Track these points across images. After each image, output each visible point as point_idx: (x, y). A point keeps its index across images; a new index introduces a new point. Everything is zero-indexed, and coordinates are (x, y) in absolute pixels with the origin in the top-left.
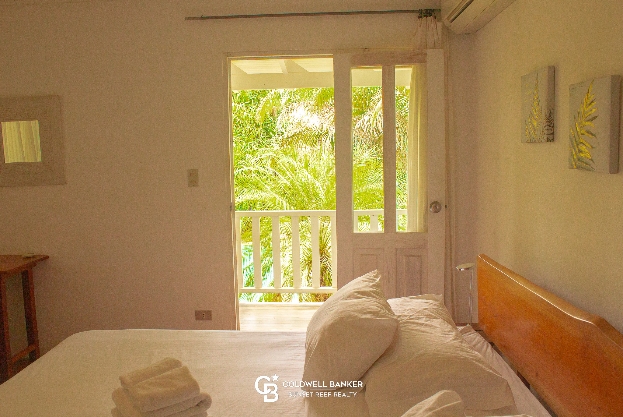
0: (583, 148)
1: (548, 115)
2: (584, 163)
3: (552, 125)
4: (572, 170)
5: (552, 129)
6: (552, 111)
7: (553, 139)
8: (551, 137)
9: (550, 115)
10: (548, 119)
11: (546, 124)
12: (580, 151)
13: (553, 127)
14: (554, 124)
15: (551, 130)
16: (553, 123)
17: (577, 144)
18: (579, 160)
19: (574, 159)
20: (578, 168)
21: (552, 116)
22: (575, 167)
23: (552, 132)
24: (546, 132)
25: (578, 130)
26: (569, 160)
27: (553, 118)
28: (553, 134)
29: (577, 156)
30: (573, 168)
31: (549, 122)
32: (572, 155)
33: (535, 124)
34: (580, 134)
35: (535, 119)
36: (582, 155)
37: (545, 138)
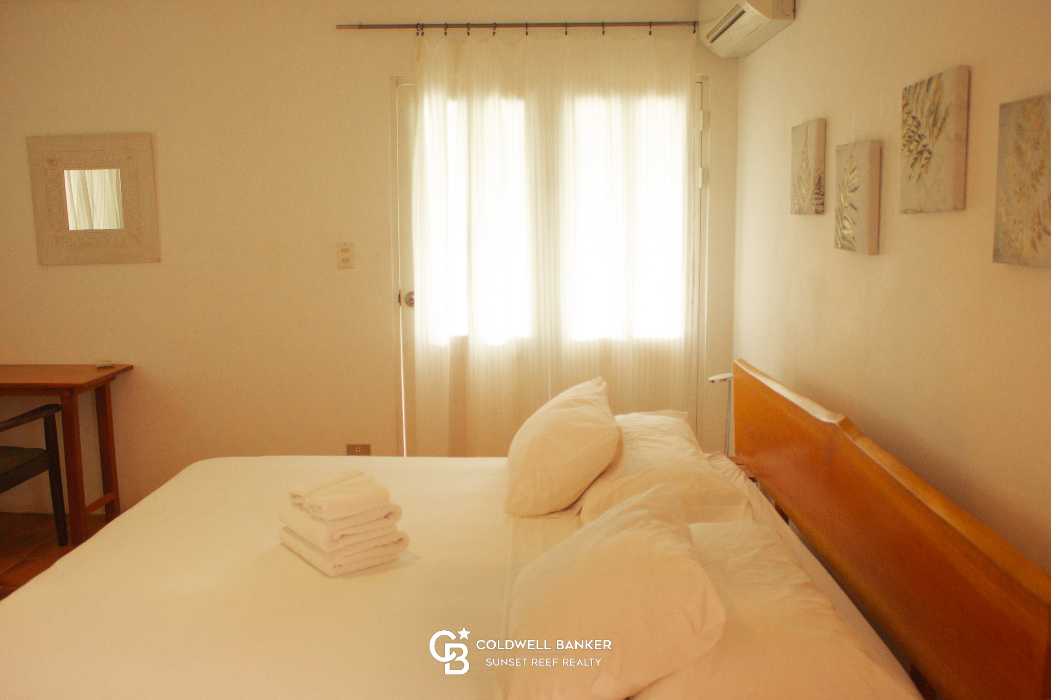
0: (846, 223)
1: (817, 181)
2: (848, 241)
3: (822, 193)
4: (837, 250)
5: (822, 197)
6: (822, 176)
7: (823, 211)
8: (820, 209)
9: (819, 180)
10: (816, 185)
11: (815, 192)
12: (844, 228)
13: (823, 195)
14: (824, 193)
15: (821, 199)
16: (822, 190)
17: (841, 218)
18: (844, 237)
19: (839, 236)
20: (843, 247)
21: (822, 181)
22: (840, 246)
23: (821, 202)
24: (814, 202)
25: (843, 202)
26: (835, 238)
27: (823, 183)
28: (823, 204)
29: (841, 232)
30: (838, 248)
31: (818, 189)
32: (837, 231)
33: (804, 191)
34: (844, 207)
35: (804, 185)
36: (845, 232)
37: (814, 209)
